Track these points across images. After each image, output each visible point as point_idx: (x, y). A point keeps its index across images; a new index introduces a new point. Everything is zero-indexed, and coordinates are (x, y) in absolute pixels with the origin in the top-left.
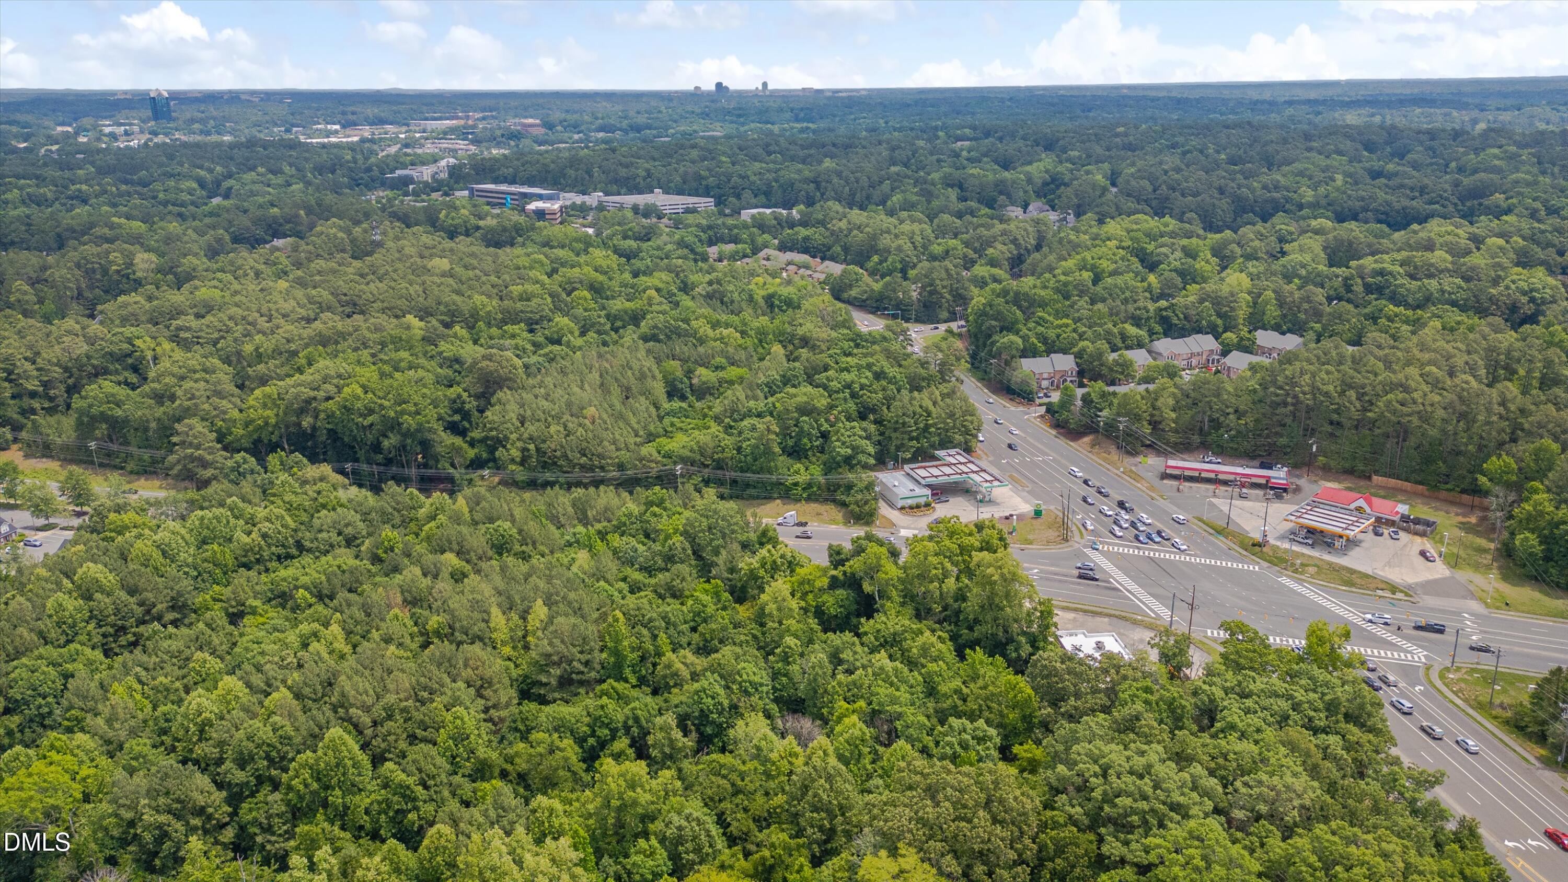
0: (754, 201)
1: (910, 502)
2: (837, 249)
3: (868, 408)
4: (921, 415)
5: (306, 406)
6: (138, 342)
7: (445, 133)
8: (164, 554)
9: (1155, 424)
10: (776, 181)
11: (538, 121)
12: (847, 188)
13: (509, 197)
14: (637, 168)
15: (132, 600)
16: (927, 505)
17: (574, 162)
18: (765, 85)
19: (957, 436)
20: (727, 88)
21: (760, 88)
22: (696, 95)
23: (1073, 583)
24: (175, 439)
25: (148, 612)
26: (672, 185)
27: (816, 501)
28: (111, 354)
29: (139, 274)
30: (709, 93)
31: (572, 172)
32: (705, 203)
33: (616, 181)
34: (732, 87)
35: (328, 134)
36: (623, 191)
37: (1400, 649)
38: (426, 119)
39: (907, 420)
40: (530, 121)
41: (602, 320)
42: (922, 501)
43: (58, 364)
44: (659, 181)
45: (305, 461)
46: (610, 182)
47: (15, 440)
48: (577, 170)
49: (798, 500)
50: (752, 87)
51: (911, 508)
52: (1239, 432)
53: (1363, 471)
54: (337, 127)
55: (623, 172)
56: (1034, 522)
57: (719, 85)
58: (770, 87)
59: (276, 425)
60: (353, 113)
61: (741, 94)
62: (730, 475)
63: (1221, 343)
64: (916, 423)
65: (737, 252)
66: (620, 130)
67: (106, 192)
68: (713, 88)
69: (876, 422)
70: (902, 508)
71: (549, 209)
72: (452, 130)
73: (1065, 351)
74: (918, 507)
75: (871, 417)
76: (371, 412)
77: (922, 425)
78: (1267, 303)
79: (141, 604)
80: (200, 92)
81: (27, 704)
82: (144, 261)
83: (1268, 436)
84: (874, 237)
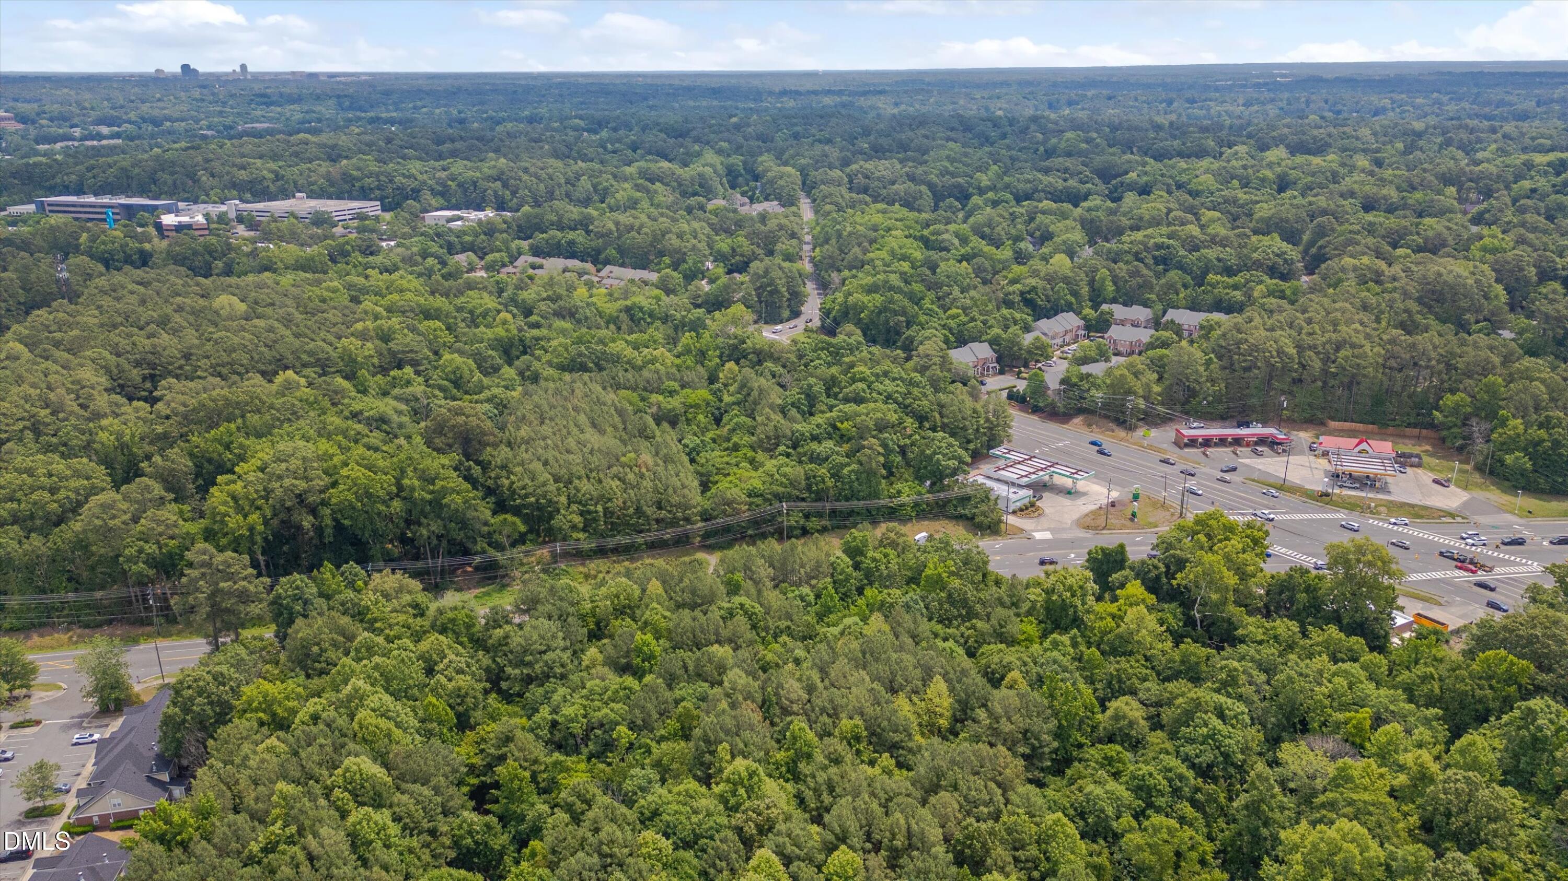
1: (1019, 505)
2: (611, 252)
13: (109, 212)
16: (1035, 505)
17: (163, 165)
18: (243, 67)
20: (195, 71)
21: (238, 69)
26: (314, 187)
27: (926, 518)
30: (174, 78)
32: (372, 207)
34: (201, 69)
37: (1514, 564)
42: (1026, 501)
46: (225, 187)
48: (172, 174)
49: (910, 519)
50: (229, 69)
52: (1214, 397)
53: (1321, 419)
57: (185, 67)
63: (1084, 319)
65: (495, 261)
68: (179, 70)
70: (1014, 512)
71: (190, 223)
74: (1026, 508)
78: (1103, 280)
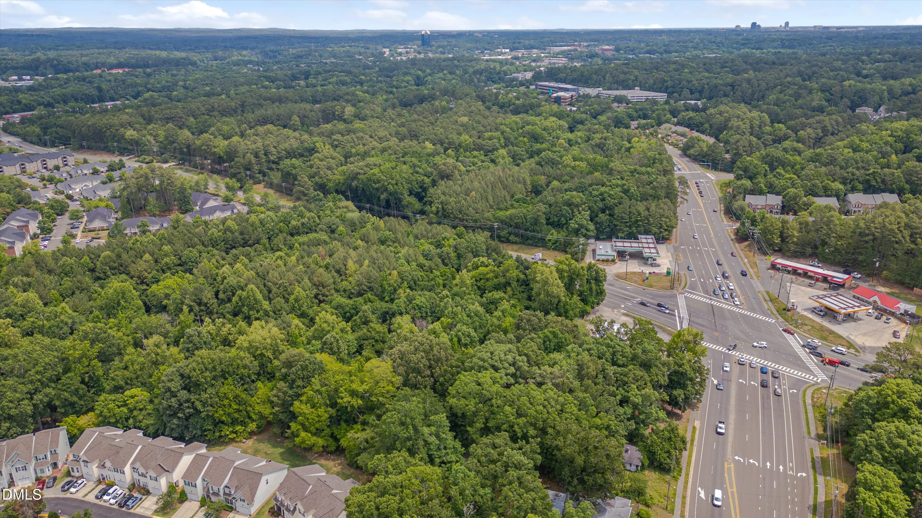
0: (690, 96)
1: (603, 257)
3: (607, 207)
4: (634, 214)
5: (355, 177)
6: (317, 144)
7: (558, 54)
8: (261, 223)
9: (783, 238)
10: (708, 84)
11: (611, 47)
12: (750, 90)
13: (551, 89)
14: (631, 75)
15: (240, 237)
16: (613, 261)
18: (787, 24)
19: (654, 229)
20: (759, 26)
21: (783, 25)
22: (737, 31)
23: (652, 308)
24: (296, 183)
25: (246, 243)
26: (647, 85)
27: (558, 250)
28: (307, 148)
29: (346, 117)
30: (745, 30)
31: (595, 77)
32: (661, 97)
33: (617, 82)
35: (501, 54)
36: (620, 88)
38: (556, 46)
39: (624, 215)
40: (607, 47)
41: (523, 153)
42: (611, 258)
43: (285, 150)
44: (640, 82)
45: (344, 199)
47: (264, 181)
49: (549, 249)
51: (603, 261)
52: (836, 249)
53: (909, 284)
54: (508, 50)
55: (622, 77)
56: (665, 278)
57: (754, 24)
58: (790, 25)
59: (343, 184)
60: (519, 43)
61: (769, 31)
62: (522, 231)
64: (630, 218)
65: (647, 124)
66: (659, 53)
67: (371, 80)
68: (749, 26)
69: (610, 215)
70: (598, 260)
71: (563, 96)
72: (562, 53)
73: (778, 194)
74: (607, 261)
75: (607, 212)
76: (379, 182)
77: (633, 220)
79: (243, 239)
80: (456, 31)
81: (187, 264)
82: (349, 110)
83: (853, 254)
84: (728, 120)
